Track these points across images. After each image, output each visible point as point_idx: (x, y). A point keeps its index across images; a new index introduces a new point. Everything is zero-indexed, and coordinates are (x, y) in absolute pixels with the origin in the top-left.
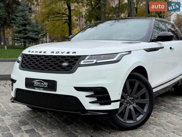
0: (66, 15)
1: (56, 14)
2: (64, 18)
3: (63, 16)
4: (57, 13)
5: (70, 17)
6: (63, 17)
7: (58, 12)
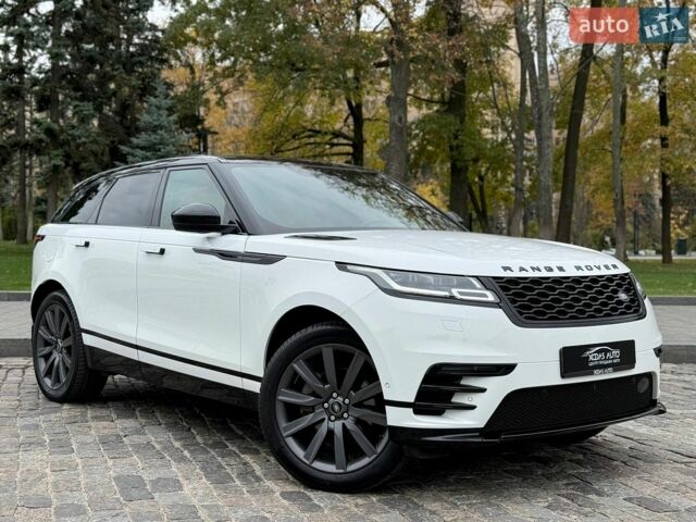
0: (346, 137)
1: (310, 137)
2: (336, 149)
3: (335, 141)
4: (310, 133)
5: (358, 144)
6: (333, 145)
7: (317, 127)
